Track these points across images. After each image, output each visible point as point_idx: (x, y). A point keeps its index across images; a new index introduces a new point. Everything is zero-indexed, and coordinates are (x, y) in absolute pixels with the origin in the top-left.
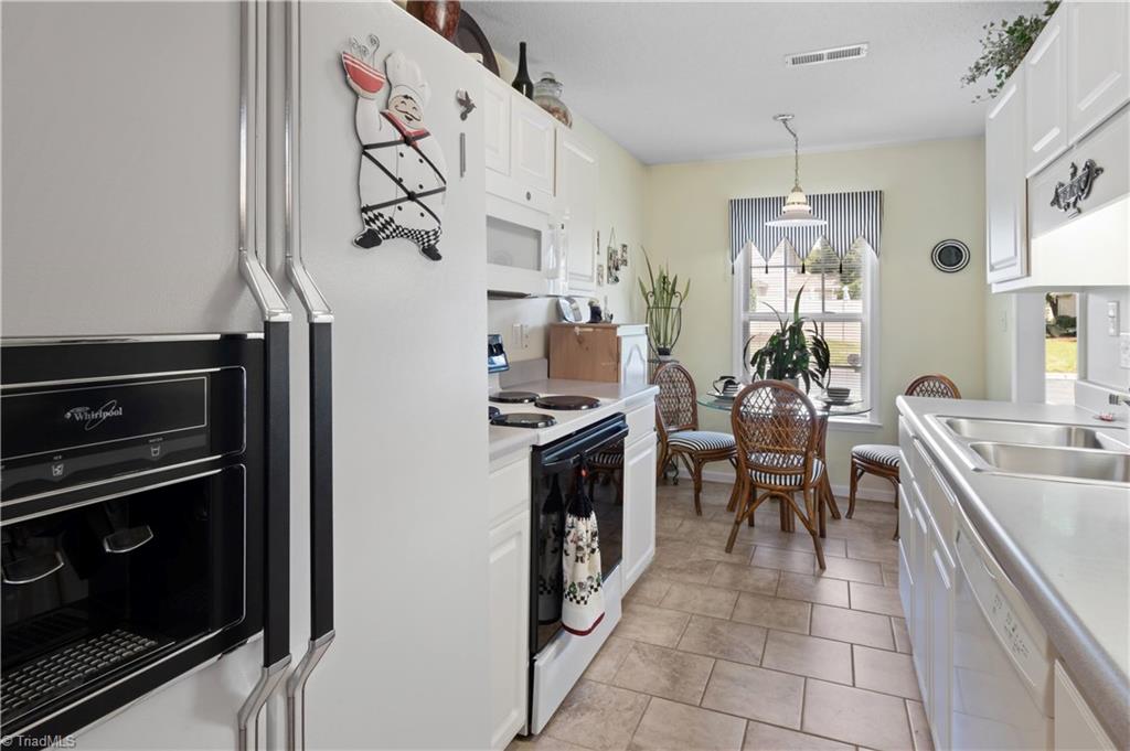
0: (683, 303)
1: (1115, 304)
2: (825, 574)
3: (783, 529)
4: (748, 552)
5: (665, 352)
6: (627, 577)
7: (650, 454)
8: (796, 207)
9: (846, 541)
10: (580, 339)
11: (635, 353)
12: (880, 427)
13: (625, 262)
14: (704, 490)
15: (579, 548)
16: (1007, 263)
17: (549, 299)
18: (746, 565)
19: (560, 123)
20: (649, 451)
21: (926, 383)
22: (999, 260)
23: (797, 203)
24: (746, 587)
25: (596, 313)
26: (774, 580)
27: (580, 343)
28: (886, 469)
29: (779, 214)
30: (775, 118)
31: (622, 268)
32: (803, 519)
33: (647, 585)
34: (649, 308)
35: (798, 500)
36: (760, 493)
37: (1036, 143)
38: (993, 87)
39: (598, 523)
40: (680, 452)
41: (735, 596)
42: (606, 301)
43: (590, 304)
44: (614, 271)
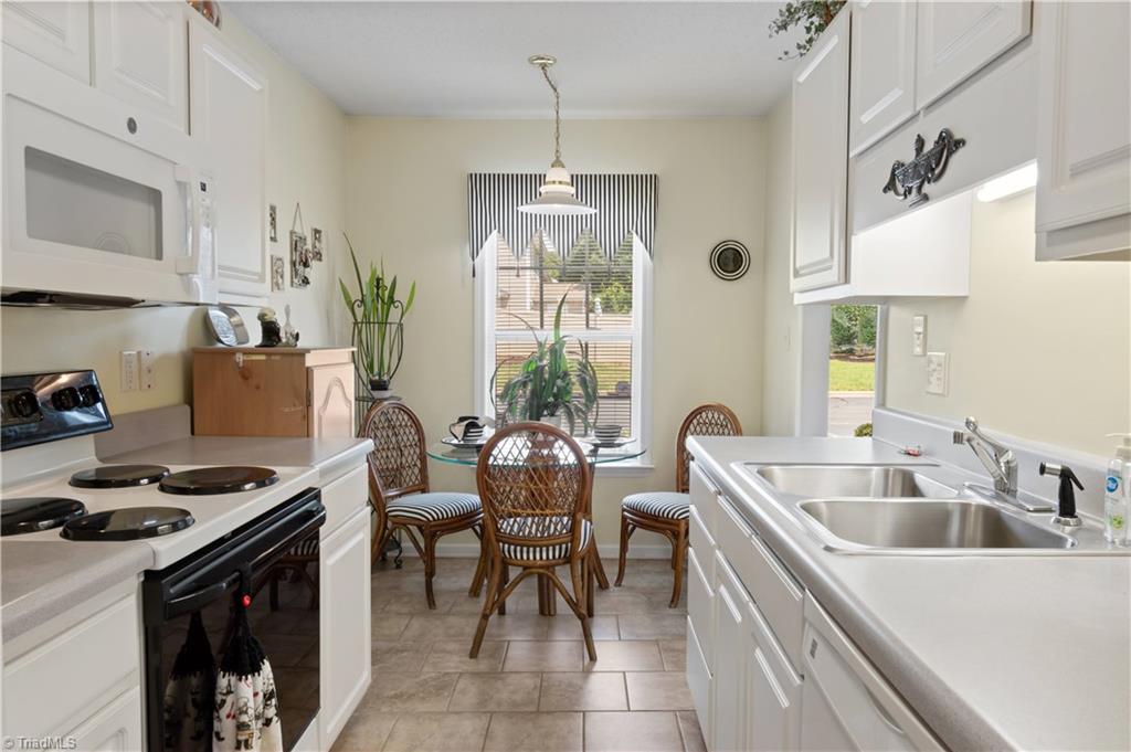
0: (406, 316)
1: (922, 318)
2: (597, 667)
3: (542, 612)
4: (499, 652)
5: (380, 386)
6: (329, 731)
7: (363, 540)
8: (557, 187)
9: (617, 616)
10: (245, 373)
11: (336, 390)
12: (651, 469)
13: (318, 256)
14: (437, 571)
15: (241, 727)
16: (819, 267)
17: (192, 308)
18: (496, 674)
19: (199, 15)
20: (360, 536)
21: (704, 414)
22: (806, 263)
23: (558, 181)
24: (499, 704)
25: (270, 331)
26: (535, 687)
27: (245, 378)
28: (664, 523)
29: (535, 197)
30: (531, 61)
31: (314, 263)
32: (569, 601)
33: (361, 730)
34: (356, 323)
35: (563, 576)
36: (514, 573)
37: (864, 111)
38: (803, 43)
39: (275, 678)
40: (405, 525)
41: (485, 720)
42: (288, 313)
43: (261, 317)
44: (300, 268)
